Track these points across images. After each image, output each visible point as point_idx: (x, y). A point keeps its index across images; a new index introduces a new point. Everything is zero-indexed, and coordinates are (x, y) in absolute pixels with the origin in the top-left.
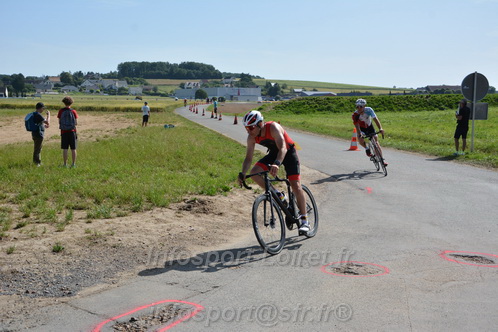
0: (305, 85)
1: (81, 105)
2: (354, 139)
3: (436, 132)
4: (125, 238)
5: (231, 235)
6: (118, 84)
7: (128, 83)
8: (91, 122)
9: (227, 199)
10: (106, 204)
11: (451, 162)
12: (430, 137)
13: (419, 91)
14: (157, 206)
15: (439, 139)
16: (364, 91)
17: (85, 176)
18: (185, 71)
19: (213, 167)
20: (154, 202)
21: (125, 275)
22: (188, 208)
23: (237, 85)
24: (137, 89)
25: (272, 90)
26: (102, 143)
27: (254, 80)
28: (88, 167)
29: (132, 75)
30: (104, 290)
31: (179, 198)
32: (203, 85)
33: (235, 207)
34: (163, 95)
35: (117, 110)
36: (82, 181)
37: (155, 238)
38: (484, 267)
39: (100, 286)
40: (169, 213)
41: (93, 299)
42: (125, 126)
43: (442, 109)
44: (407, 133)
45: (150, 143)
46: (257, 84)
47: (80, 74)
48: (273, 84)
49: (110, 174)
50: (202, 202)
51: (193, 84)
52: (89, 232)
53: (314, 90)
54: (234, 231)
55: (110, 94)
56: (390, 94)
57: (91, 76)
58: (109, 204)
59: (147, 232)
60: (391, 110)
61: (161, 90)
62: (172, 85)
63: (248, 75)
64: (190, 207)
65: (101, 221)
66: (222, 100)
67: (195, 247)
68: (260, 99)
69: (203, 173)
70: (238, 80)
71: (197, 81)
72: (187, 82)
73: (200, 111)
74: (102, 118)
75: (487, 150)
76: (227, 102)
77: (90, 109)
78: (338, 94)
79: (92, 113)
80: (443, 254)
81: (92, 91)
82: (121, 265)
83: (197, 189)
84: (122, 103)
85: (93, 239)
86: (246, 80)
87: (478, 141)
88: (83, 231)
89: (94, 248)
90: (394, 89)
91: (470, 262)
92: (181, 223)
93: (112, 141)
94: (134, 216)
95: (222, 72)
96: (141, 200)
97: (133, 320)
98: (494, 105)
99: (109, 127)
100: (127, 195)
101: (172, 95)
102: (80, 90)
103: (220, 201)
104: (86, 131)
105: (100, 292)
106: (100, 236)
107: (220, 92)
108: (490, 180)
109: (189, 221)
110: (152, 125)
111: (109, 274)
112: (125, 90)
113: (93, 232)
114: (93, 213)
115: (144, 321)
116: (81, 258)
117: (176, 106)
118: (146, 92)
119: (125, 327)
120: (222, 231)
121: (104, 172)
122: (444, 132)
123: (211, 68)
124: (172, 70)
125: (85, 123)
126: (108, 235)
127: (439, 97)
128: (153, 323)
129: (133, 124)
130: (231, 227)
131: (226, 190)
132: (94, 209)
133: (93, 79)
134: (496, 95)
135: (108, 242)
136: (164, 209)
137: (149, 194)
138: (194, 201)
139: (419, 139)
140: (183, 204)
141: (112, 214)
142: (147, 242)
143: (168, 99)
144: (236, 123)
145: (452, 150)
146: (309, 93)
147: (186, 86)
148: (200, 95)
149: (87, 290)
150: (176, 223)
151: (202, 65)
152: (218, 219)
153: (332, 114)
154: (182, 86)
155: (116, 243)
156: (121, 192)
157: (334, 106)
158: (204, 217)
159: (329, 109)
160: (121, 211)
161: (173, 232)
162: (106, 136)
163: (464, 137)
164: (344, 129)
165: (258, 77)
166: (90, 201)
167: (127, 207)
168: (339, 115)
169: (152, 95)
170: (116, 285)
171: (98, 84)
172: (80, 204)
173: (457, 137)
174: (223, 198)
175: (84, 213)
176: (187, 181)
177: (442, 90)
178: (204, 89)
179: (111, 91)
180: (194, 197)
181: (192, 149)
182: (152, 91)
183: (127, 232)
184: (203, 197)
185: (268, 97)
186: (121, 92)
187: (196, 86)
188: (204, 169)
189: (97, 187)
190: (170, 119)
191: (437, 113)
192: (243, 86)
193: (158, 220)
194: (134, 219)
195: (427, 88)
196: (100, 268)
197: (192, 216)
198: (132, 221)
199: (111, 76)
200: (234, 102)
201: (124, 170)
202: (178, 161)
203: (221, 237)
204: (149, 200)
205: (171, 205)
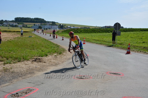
0: (71, 25)
1: (3, 30)
2: (84, 41)
3: (107, 39)
4: (15, 70)
5: (48, 68)
6: (15, 24)
7: (18, 24)
8: (6, 35)
9: (47, 58)
10: (10, 59)
11: (111, 47)
12: (106, 40)
13: (103, 27)
14: (26, 60)
15: (108, 41)
16: (88, 27)
17: (4, 51)
18: (36, 20)
19: (43, 49)
20: (25, 59)
21: (15, 80)
22: (35, 61)
23: (51, 25)
24: (21, 25)
25: (61, 26)
26: (9, 41)
27: (56, 23)
28: (4, 49)
29: (19, 21)
30: (8, 85)
31: (33, 58)
32: (41, 25)
33: (49, 60)
34: (29, 27)
35: (14, 32)
36: (2, 53)
37: (25, 70)
38: (118, 76)
39: (7, 84)
40: (29, 62)
41: (5, 88)
42: (17, 36)
43: (109, 33)
44: (99, 39)
45: (24, 42)
46: (57, 25)
47: (2, 20)
48: (62, 25)
49: (12, 51)
50: (39, 59)
51: (38, 24)
52: (4, 68)
53: (74, 27)
54: (49, 67)
55: (12, 27)
56: (95, 28)
57: (6, 21)
58: (11, 60)
59: (22, 68)
60: (95, 32)
61: (28, 26)
62: (31, 24)
63: (54, 22)
64: (36, 60)
65: (8, 65)
66: (47, 29)
67: (37, 72)
68: (58, 29)
69: (40, 51)
70: (51, 23)
71: (39, 24)
72: (36, 24)
73: (40, 32)
74: (10, 34)
75: (121, 44)
76: (48, 30)
77: (6, 31)
78: (80, 28)
79: (6, 32)
80: (107, 73)
81: (6, 26)
82: (14, 78)
83: (38, 55)
84: (16, 29)
85: (6, 70)
86: (54, 23)
87: (118, 42)
88: (2, 68)
89: (6, 73)
90: (96, 27)
91: (114, 75)
92: (33, 65)
93: (12, 41)
94: (19, 63)
95: (46, 21)
96: (21, 58)
97: (17, 93)
98: (123, 32)
99: (12, 37)
100: (17, 57)
101: (31, 27)
102: (3, 26)
103: (45, 59)
104: (4, 38)
105: (7, 86)
106: (8, 69)
107: (46, 27)
108: (121, 52)
109: (35, 64)
110: (25, 36)
111: (10, 80)
112: (17, 26)
113: (5, 68)
114: (5, 62)
115: (20, 94)
116: (2, 76)
117: (32, 31)
118: (24, 26)
119: (15, 95)
120: (45, 67)
121: (10, 50)
122: (109, 39)
123: (43, 20)
124: (31, 20)
125: (4, 35)
126: (10, 69)
127: (108, 29)
128: (23, 94)
129: (19, 36)
130: (48, 66)
131: (47, 55)
132: (6, 61)
133: (7, 22)
134: (123, 29)
135: (10, 71)
136: (28, 61)
137: (23, 57)
138: (37, 59)
139: (103, 41)
140: (34, 59)
141: (12, 63)
142: (22, 71)
143: (30, 29)
144: (50, 36)
145: (111, 44)
146: (72, 27)
147: (36, 25)
148: (40, 28)
149: (3, 85)
150: (31, 65)
151: (41, 19)
152: (44, 64)
153: (78, 34)
154: (35, 25)
155: (13, 71)
156: (15, 56)
157: (79, 31)
158: (40, 63)
159: (78, 32)
160: (14, 62)
161: (30, 68)
162: (11, 40)
163: (115, 41)
164: (82, 38)
165: (57, 23)
166: (5, 59)
167: (16, 60)
168: (81, 34)
169: (25, 27)
170: (12, 84)
171: (8, 24)
172: (1, 60)
173: (113, 40)
174: (46, 58)
175: (3, 62)
176: (35, 53)
177: (109, 27)
178: (41, 26)
179: (12, 26)
180: (37, 57)
181: (37, 44)
182: (25, 26)
183: (16, 68)
184: (40, 58)
185: (60, 28)
186: (16, 26)
187: (39, 25)
188: (40, 49)
189: (7, 55)
190: (31, 35)
191: (108, 34)
192: (53, 25)
193: (26, 64)
194: (19, 64)
195: (105, 26)
196: (7, 79)
197: (36, 63)
198: (18, 65)
199: (12, 21)
200: (50, 30)
201: (16, 50)
202: (33, 47)
203: (44, 69)
204: (23, 58)
205: (30, 60)
